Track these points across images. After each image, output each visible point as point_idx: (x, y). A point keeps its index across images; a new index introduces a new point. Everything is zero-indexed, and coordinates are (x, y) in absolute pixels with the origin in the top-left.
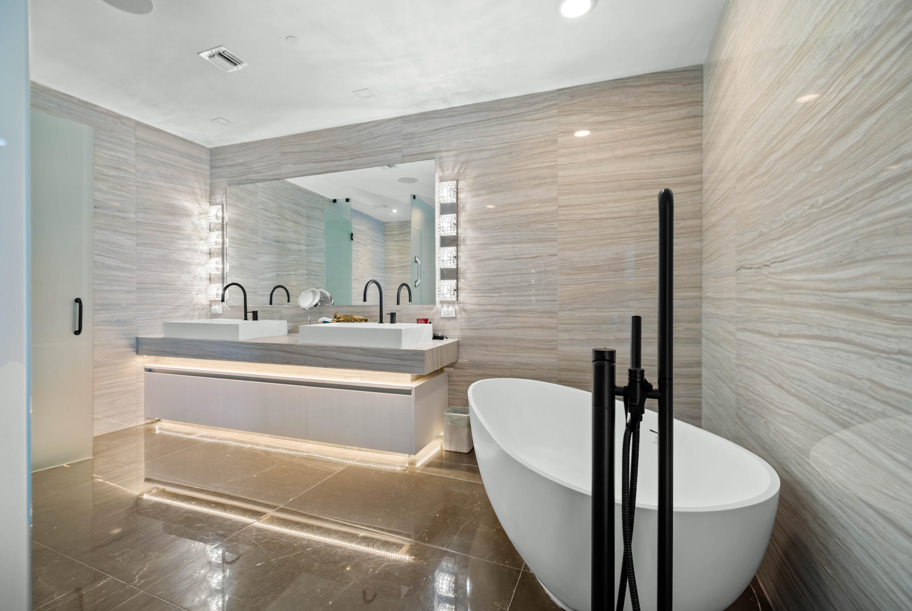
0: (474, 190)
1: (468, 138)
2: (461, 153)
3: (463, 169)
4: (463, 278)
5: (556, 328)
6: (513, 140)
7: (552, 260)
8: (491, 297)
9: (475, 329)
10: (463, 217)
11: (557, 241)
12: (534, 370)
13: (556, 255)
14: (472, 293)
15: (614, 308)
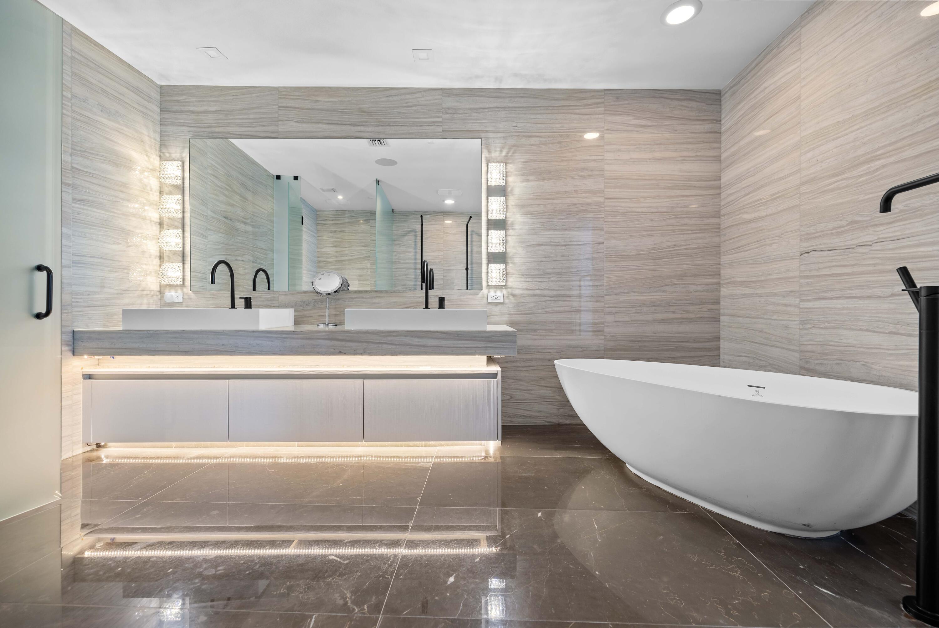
0: (523, 175)
1: (517, 122)
2: (509, 136)
3: (511, 152)
4: (512, 263)
5: (602, 311)
6: (563, 131)
7: (599, 247)
8: (541, 282)
9: (524, 314)
10: (512, 201)
11: (603, 230)
12: (582, 351)
13: (603, 243)
14: (521, 278)
15: (653, 292)
